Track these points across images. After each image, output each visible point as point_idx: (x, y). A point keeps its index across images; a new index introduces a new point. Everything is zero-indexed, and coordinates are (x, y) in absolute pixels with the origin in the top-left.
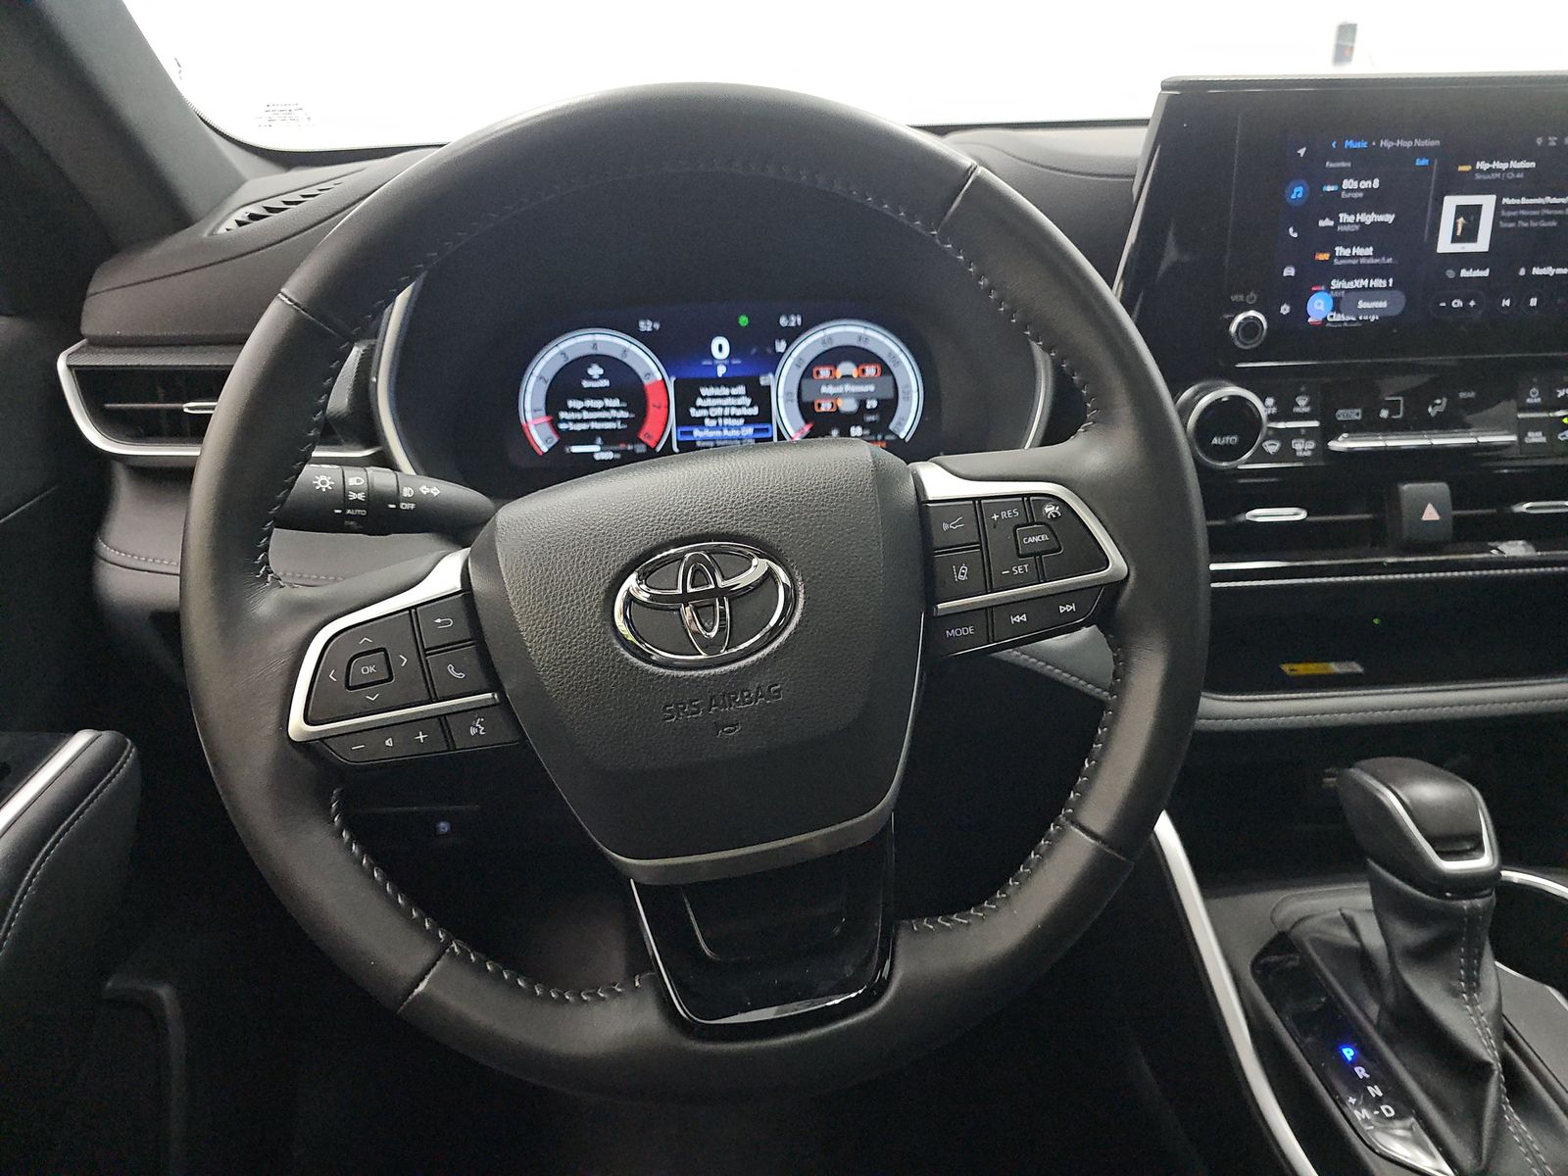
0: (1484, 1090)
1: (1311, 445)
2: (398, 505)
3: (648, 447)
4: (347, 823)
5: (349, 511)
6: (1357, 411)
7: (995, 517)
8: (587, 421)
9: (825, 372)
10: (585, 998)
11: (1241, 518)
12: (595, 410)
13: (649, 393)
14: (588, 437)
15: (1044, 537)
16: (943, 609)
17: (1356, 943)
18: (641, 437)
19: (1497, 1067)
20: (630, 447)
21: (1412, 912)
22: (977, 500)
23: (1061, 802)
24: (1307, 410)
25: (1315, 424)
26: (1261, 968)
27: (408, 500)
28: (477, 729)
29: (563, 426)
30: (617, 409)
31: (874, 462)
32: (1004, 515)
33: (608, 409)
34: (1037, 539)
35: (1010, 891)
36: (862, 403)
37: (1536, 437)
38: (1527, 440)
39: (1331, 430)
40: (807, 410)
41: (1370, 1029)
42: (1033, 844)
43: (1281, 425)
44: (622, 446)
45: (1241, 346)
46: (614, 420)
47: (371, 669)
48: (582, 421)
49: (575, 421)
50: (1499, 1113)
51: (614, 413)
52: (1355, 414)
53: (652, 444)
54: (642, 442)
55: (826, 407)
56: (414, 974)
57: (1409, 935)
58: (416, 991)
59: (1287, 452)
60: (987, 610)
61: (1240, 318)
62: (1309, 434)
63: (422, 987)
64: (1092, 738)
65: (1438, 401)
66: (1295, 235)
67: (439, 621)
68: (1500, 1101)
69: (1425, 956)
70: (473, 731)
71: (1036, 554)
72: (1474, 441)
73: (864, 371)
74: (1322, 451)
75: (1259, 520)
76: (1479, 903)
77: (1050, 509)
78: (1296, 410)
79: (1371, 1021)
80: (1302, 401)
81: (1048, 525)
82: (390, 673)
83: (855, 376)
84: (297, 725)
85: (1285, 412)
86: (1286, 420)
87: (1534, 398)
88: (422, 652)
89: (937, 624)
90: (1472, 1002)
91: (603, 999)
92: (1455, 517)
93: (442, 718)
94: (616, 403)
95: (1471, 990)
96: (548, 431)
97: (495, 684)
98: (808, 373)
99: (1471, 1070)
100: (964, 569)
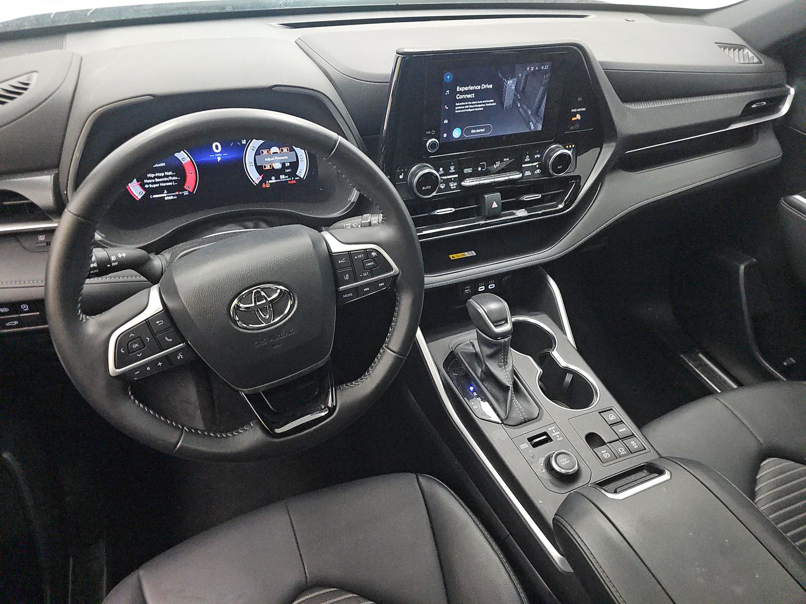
0: (508, 393)
1: (456, 184)
2: (111, 265)
3: (189, 191)
4: (136, 398)
5: (91, 272)
6: (470, 169)
7: (356, 257)
8: (159, 183)
9: (265, 152)
10: (235, 434)
11: (433, 213)
12: (161, 177)
13: (186, 167)
14: (160, 190)
15: (373, 263)
16: (342, 289)
17: (474, 351)
18: (185, 188)
19: (511, 386)
20: (181, 193)
21: (488, 344)
22: (349, 253)
23: (383, 342)
24: (454, 171)
25: (457, 176)
26: (446, 364)
27: (114, 262)
28: (180, 356)
29: (147, 186)
30: (171, 176)
31: (312, 241)
32: (359, 256)
33: (167, 176)
34: (370, 264)
35: (370, 372)
36: (283, 164)
37: (528, 173)
38: (525, 175)
39: (463, 177)
40: (260, 169)
41: (477, 379)
42: (376, 356)
43: (445, 178)
44: (177, 193)
45: (430, 151)
46: (171, 181)
47: (137, 345)
48: (155, 183)
49: (152, 183)
50: (512, 400)
51: (170, 178)
52: (469, 170)
53: (191, 190)
54: (187, 190)
55: (268, 167)
56: (176, 441)
57: (488, 351)
58: (178, 446)
59: (448, 188)
60: (356, 288)
61: (430, 141)
62: (455, 180)
63: (179, 445)
64: (391, 321)
65: (497, 163)
66: (447, 108)
67: (158, 322)
68: (512, 397)
69: (491, 356)
70: (179, 358)
71: (371, 268)
72: (507, 178)
73: (282, 150)
74: (460, 186)
75: (439, 214)
76: (506, 339)
77: (374, 254)
78: (451, 171)
79: (478, 377)
80: (452, 168)
81: (373, 259)
82: (144, 345)
83: (279, 152)
84: (112, 369)
85: (447, 173)
86: (447, 175)
87: (527, 159)
88: (153, 334)
89: (339, 294)
90: (505, 369)
91: (242, 433)
92: (502, 203)
93: (166, 356)
94: (170, 173)
95: (505, 365)
96: (140, 190)
97: (183, 340)
98: (258, 153)
99: (505, 389)
100: (347, 276)
